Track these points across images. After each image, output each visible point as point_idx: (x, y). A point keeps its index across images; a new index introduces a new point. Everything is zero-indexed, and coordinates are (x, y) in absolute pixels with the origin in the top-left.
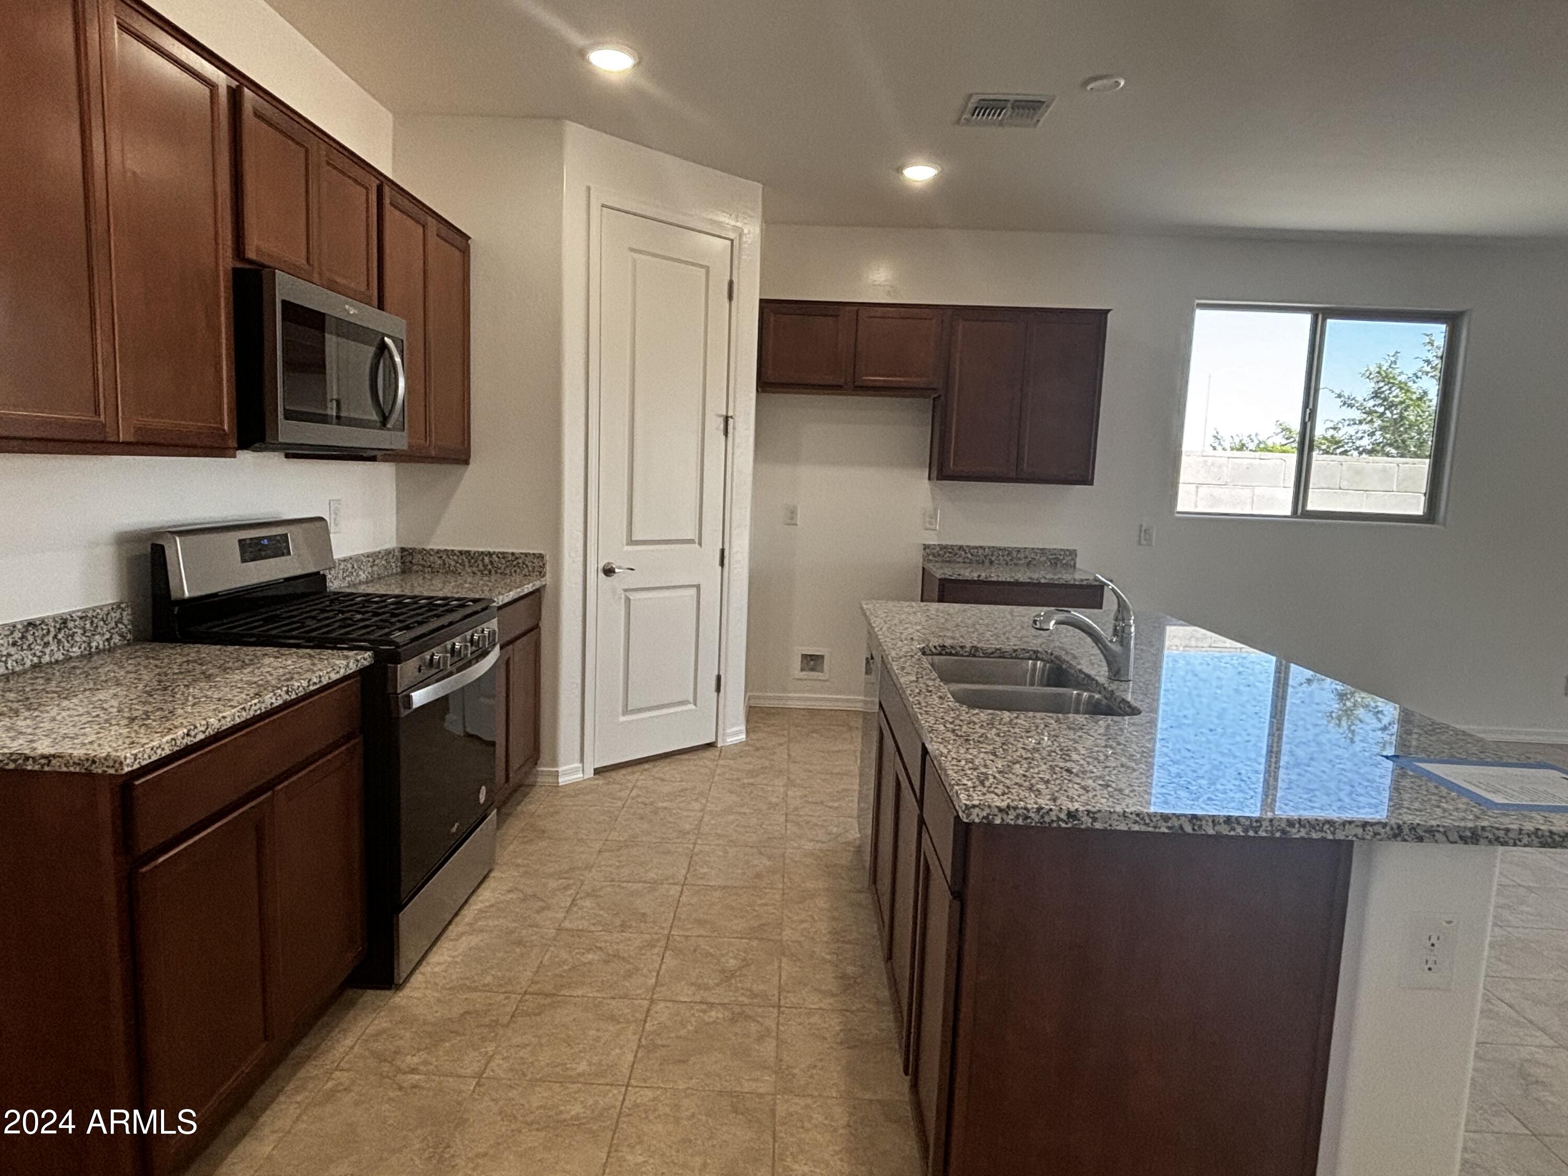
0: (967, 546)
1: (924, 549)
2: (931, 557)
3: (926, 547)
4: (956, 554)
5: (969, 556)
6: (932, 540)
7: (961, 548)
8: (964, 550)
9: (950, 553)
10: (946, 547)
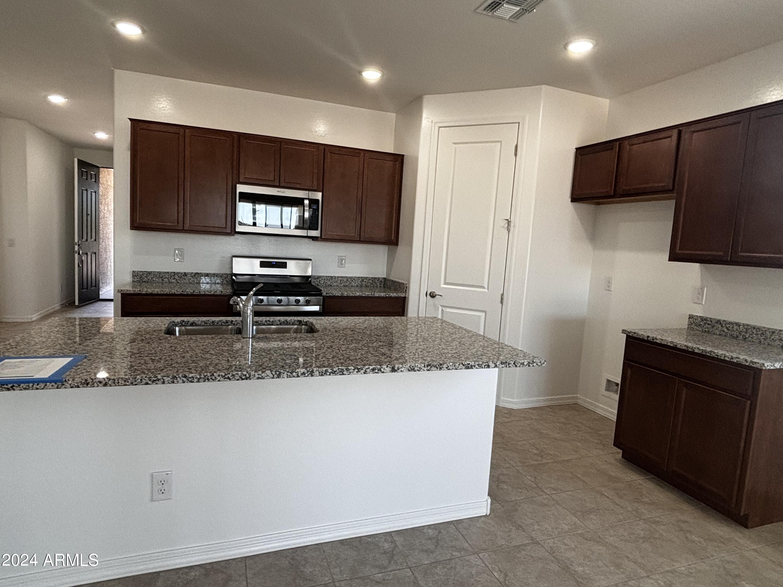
0: (725, 321)
1: (689, 318)
2: (693, 326)
3: (691, 317)
4: (713, 327)
5: (726, 330)
6: (699, 312)
7: (718, 322)
8: (720, 323)
9: (709, 324)
10: (706, 319)
